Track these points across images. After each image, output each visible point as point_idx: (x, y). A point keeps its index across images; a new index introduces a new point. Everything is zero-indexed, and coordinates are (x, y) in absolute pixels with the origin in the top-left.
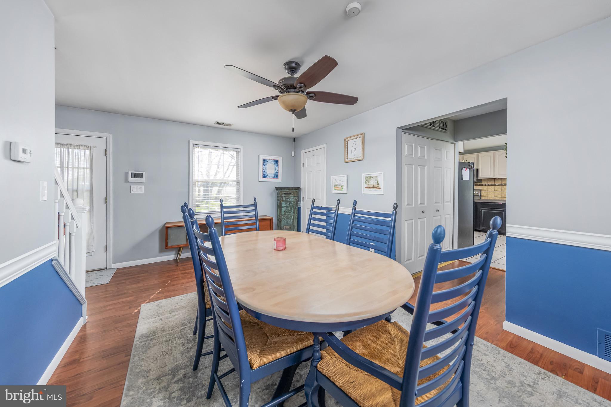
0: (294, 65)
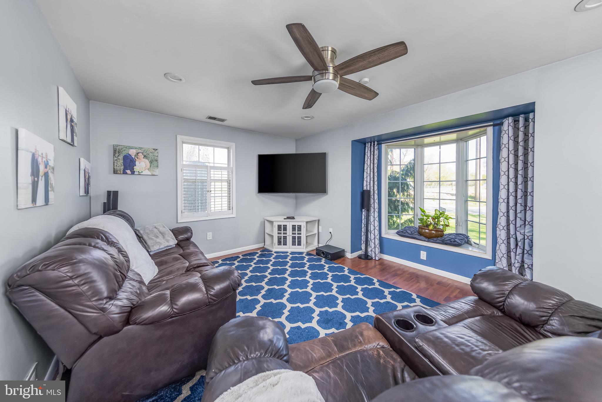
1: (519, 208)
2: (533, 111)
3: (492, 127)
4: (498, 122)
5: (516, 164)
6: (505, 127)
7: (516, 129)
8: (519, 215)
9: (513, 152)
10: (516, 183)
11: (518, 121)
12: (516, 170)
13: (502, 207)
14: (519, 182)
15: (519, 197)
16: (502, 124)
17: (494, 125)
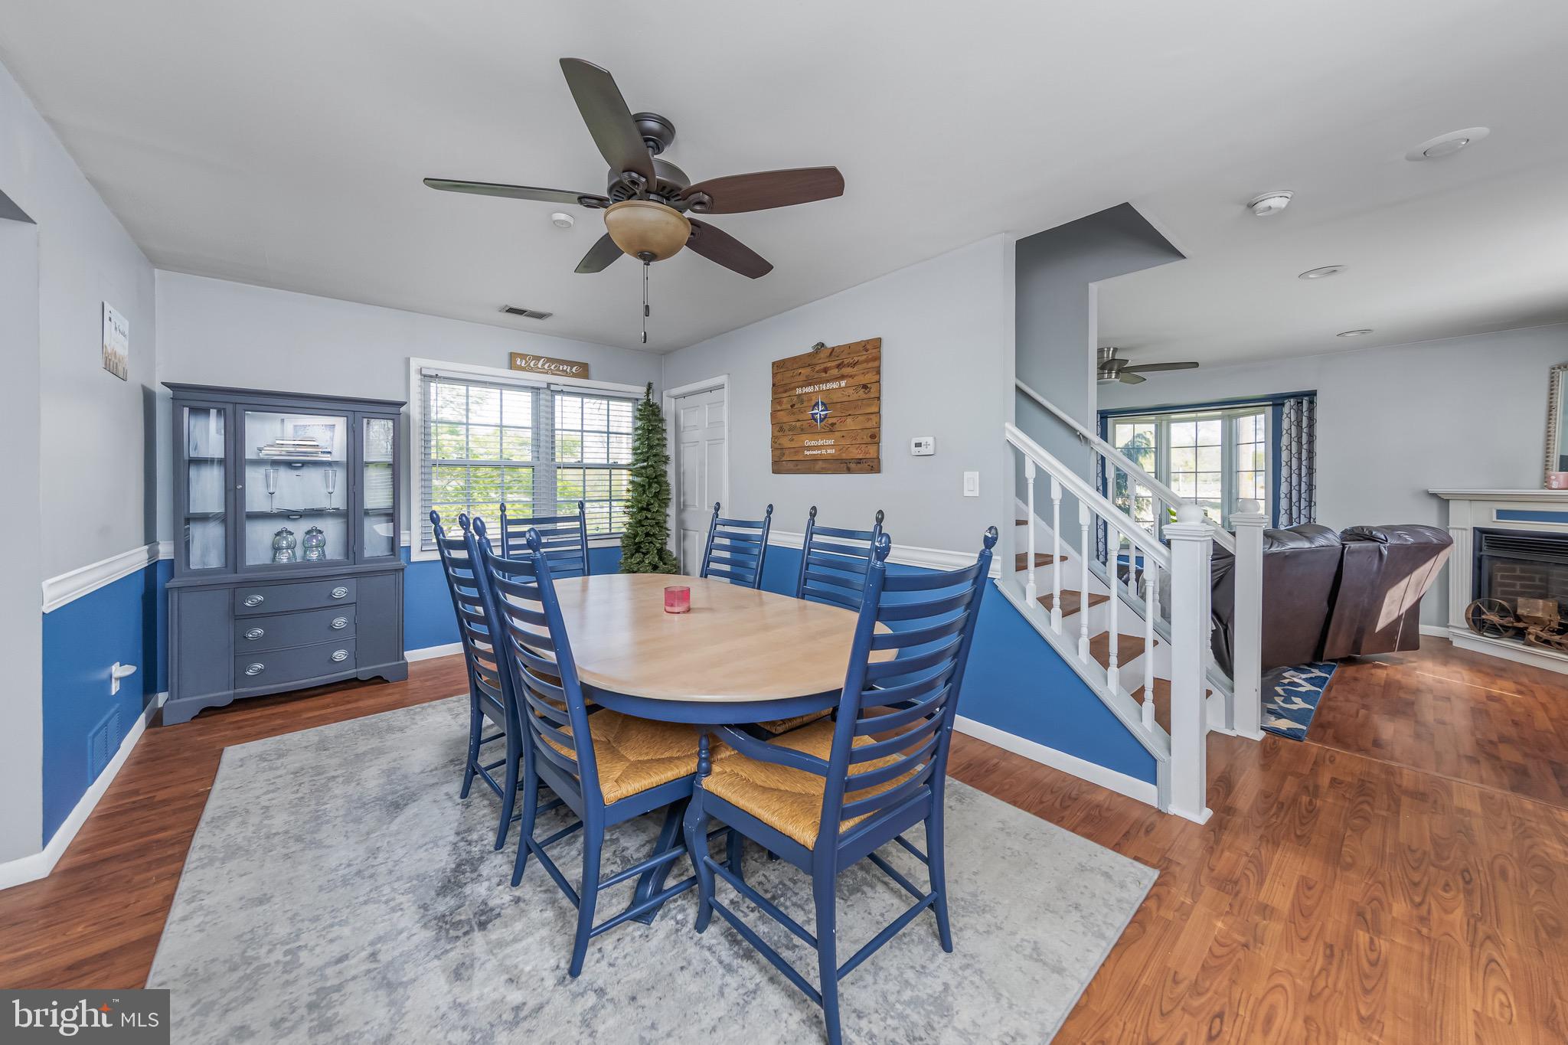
0: (652, 125)
1: (1303, 504)
2: (1316, 394)
3: (1271, 408)
4: (1280, 402)
5: (1300, 453)
6: (1286, 410)
7: (1299, 412)
8: (1303, 512)
9: (1296, 439)
10: (1300, 475)
11: (1302, 402)
12: (1300, 459)
13: (1284, 504)
14: (1303, 473)
15: (1303, 491)
16: (1283, 405)
17: (1273, 405)
